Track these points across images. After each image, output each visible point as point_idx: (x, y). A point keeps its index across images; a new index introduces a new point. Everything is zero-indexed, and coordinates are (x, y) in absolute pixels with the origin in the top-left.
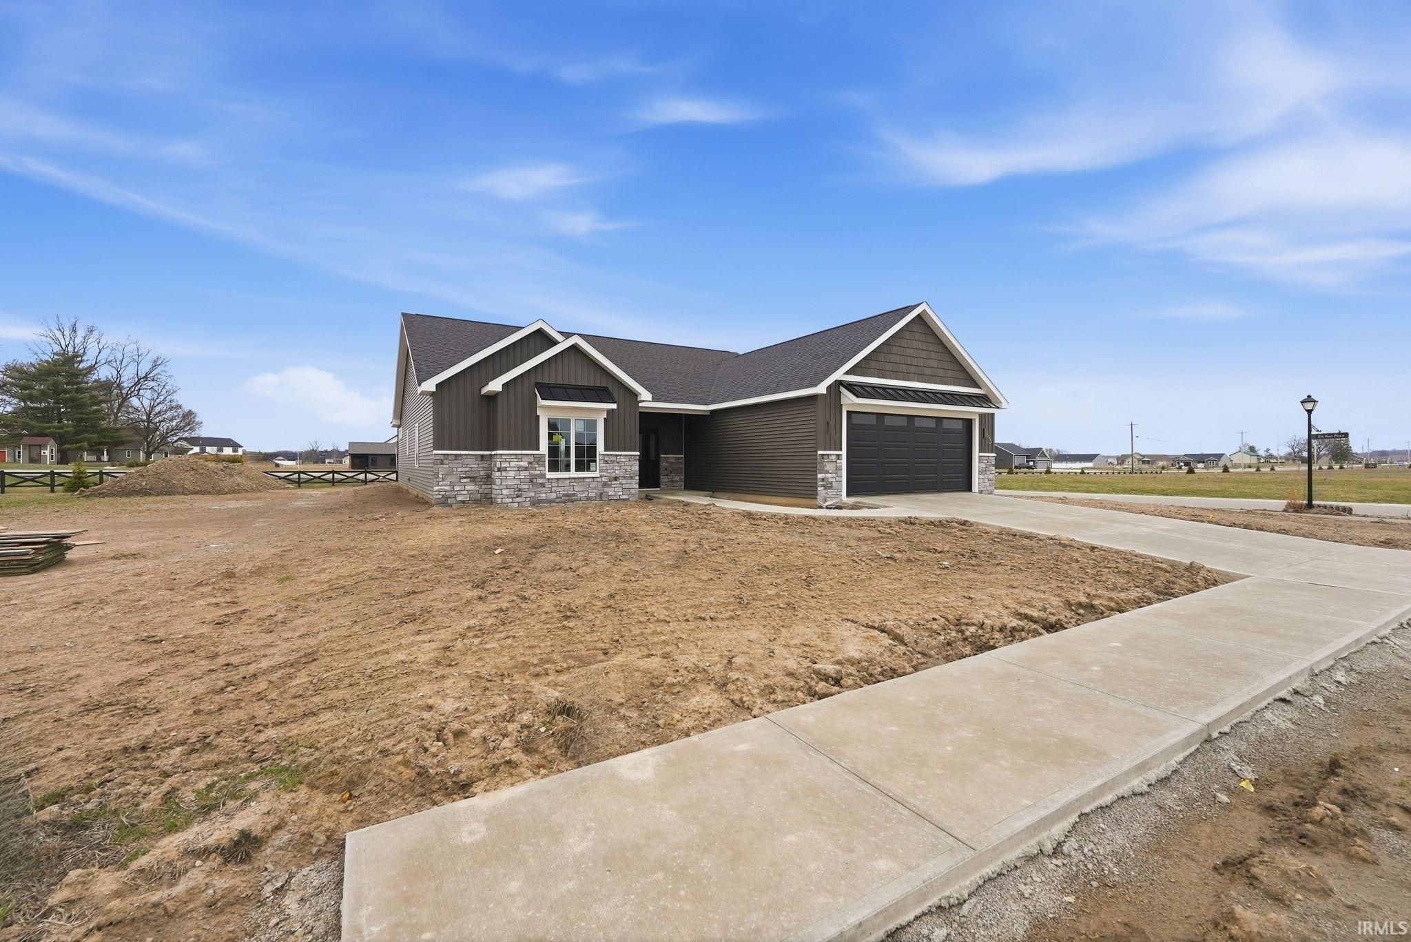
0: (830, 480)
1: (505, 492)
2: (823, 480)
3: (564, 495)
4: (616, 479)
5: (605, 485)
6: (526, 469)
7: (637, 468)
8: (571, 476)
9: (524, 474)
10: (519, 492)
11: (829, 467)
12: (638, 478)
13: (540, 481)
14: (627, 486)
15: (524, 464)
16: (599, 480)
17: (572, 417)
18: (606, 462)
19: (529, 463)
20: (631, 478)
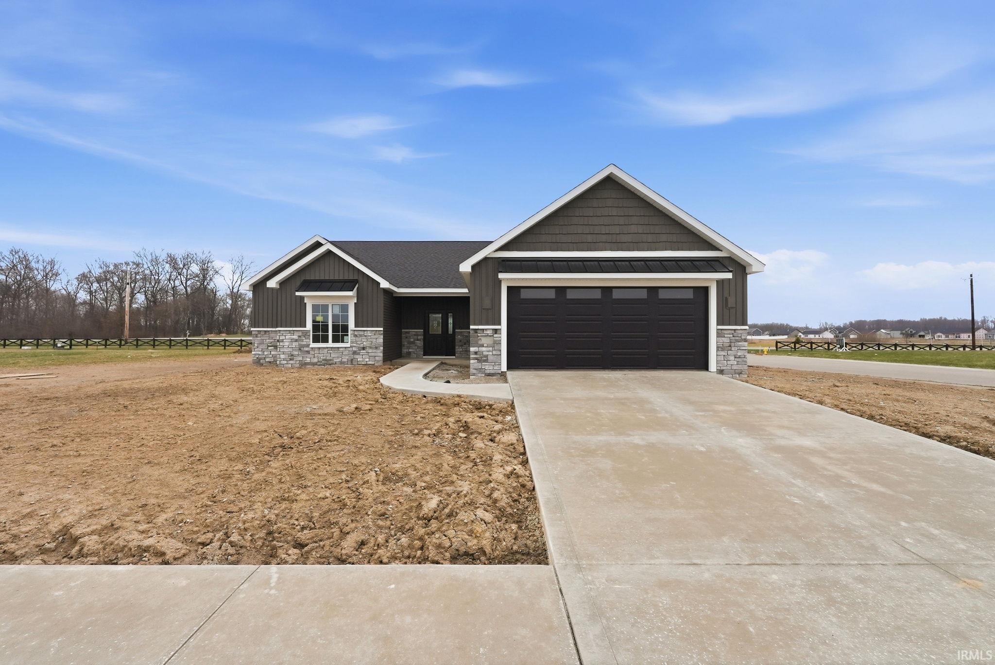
0: (485, 353)
1: (282, 356)
2: (476, 353)
3: (324, 360)
4: (364, 348)
5: (355, 353)
6: (296, 341)
7: (382, 341)
8: (328, 346)
9: (295, 344)
10: (292, 357)
11: (484, 341)
12: (382, 348)
13: (306, 349)
14: (373, 354)
15: (295, 337)
16: (351, 349)
17: (329, 303)
18: (356, 336)
19: (299, 336)
20: (376, 348)
